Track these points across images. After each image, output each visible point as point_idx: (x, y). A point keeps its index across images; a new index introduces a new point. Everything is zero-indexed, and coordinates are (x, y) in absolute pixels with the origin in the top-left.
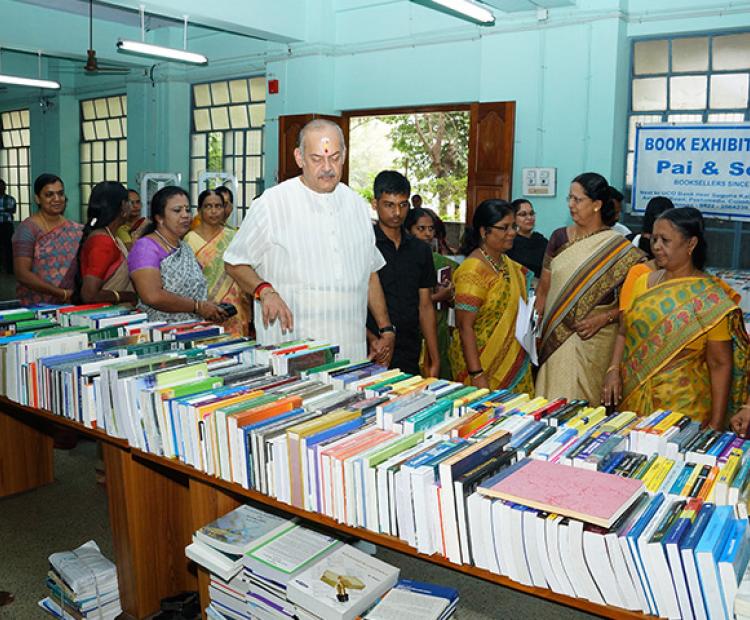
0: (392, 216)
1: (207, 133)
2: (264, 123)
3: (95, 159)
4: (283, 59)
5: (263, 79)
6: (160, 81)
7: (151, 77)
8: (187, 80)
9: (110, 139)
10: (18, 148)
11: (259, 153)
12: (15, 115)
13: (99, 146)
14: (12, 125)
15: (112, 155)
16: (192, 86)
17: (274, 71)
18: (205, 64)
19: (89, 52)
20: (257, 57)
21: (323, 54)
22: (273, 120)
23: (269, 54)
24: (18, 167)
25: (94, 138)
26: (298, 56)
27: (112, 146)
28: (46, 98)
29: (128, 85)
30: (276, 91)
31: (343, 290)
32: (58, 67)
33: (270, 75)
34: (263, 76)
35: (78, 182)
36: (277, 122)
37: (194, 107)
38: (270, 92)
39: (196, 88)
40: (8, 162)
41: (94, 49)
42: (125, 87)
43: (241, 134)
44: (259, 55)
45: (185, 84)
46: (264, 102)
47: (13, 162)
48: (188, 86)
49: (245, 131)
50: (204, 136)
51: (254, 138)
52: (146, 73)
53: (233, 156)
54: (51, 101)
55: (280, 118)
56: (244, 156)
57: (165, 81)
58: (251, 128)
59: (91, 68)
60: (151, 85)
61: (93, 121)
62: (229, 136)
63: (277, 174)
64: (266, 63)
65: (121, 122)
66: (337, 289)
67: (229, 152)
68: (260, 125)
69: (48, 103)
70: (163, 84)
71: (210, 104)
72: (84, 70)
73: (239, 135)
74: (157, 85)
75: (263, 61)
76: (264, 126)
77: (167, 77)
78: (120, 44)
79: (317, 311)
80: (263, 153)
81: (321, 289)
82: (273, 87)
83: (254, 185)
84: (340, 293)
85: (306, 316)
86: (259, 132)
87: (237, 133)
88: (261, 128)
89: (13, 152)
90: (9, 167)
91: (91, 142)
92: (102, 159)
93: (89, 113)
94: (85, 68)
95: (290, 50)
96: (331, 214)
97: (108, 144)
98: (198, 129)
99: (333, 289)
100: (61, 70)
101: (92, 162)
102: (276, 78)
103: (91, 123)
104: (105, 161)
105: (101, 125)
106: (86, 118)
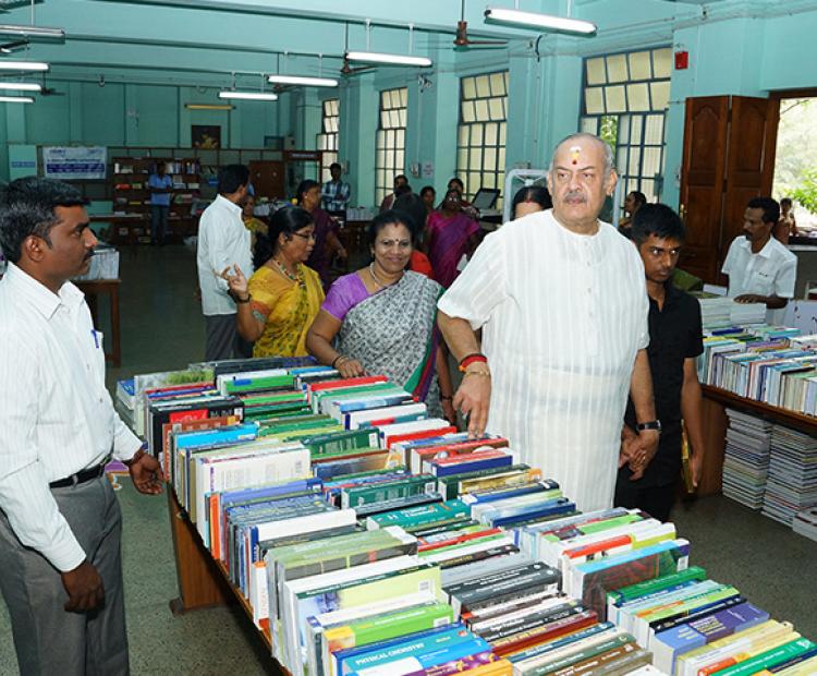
0: (659, 267)
1: (599, 116)
2: (667, 106)
3: (472, 144)
4: (696, 25)
5: (668, 50)
6: (546, 55)
7: (537, 51)
8: (578, 54)
9: (491, 121)
10: (396, 129)
11: (660, 143)
12: (395, 93)
13: (478, 129)
14: (391, 104)
15: (491, 140)
16: (585, 61)
17: (683, 40)
18: (592, 34)
19: (460, 23)
20: (664, 23)
21: (748, 16)
22: (678, 102)
23: (677, 19)
24: (395, 149)
25: (473, 120)
26: (714, 21)
27: (491, 129)
28: (425, 75)
29: (511, 59)
30: (684, 66)
31: (597, 373)
32: (438, 42)
33: (678, 46)
34: (669, 46)
35: (454, 168)
36: (684, 105)
37: (585, 84)
38: (677, 68)
39: (589, 62)
40: (385, 144)
41: (465, 20)
42: (507, 62)
43: (640, 118)
44: (666, 20)
45: (576, 57)
46: (668, 79)
47: (390, 145)
48: (580, 60)
49: (644, 114)
50: (595, 120)
51: (655, 123)
52: (531, 45)
53: (629, 146)
54: (428, 78)
55: (688, 99)
56: (642, 146)
57: (552, 54)
58: (652, 112)
59: (462, 42)
60: (536, 59)
61: (474, 100)
62: (625, 121)
63: (679, 170)
64: (673, 31)
65: (503, 102)
66: (589, 371)
67: (624, 140)
68: (663, 109)
69: (426, 81)
70: (550, 58)
71: (604, 82)
72: (455, 46)
73: (637, 120)
74: (542, 59)
75: (670, 28)
76: (666, 109)
77: (554, 49)
78: (488, 12)
79: (559, 396)
80: (664, 144)
81: (567, 369)
82: (681, 61)
83: (652, 181)
84: (592, 376)
85: (543, 401)
86: (662, 117)
87: (634, 117)
88: (663, 112)
89: (391, 134)
90: (386, 149)
91: (470, 124)
92: (480, 144)
93: (470, 93)
94: (455, 42)
95: (704, 13)
96: (589, 264)
97: (488, 127)
98: (589, 111)
99: (583, 371)
100: (441, 45)
101: (470, 147)
102: (686, 50)
103: (471, 102)
104: (484, 147)
105: (481, 105)
106: (467, 97)
